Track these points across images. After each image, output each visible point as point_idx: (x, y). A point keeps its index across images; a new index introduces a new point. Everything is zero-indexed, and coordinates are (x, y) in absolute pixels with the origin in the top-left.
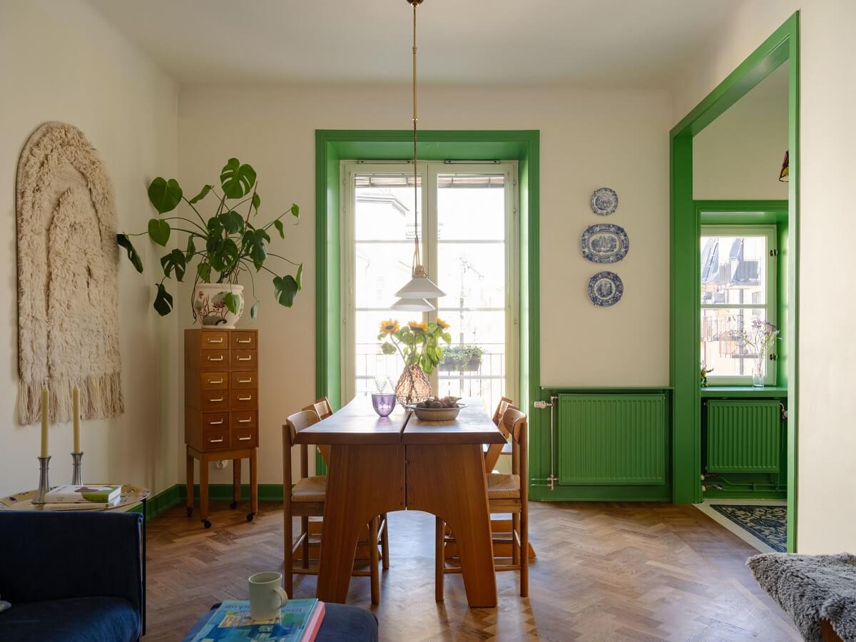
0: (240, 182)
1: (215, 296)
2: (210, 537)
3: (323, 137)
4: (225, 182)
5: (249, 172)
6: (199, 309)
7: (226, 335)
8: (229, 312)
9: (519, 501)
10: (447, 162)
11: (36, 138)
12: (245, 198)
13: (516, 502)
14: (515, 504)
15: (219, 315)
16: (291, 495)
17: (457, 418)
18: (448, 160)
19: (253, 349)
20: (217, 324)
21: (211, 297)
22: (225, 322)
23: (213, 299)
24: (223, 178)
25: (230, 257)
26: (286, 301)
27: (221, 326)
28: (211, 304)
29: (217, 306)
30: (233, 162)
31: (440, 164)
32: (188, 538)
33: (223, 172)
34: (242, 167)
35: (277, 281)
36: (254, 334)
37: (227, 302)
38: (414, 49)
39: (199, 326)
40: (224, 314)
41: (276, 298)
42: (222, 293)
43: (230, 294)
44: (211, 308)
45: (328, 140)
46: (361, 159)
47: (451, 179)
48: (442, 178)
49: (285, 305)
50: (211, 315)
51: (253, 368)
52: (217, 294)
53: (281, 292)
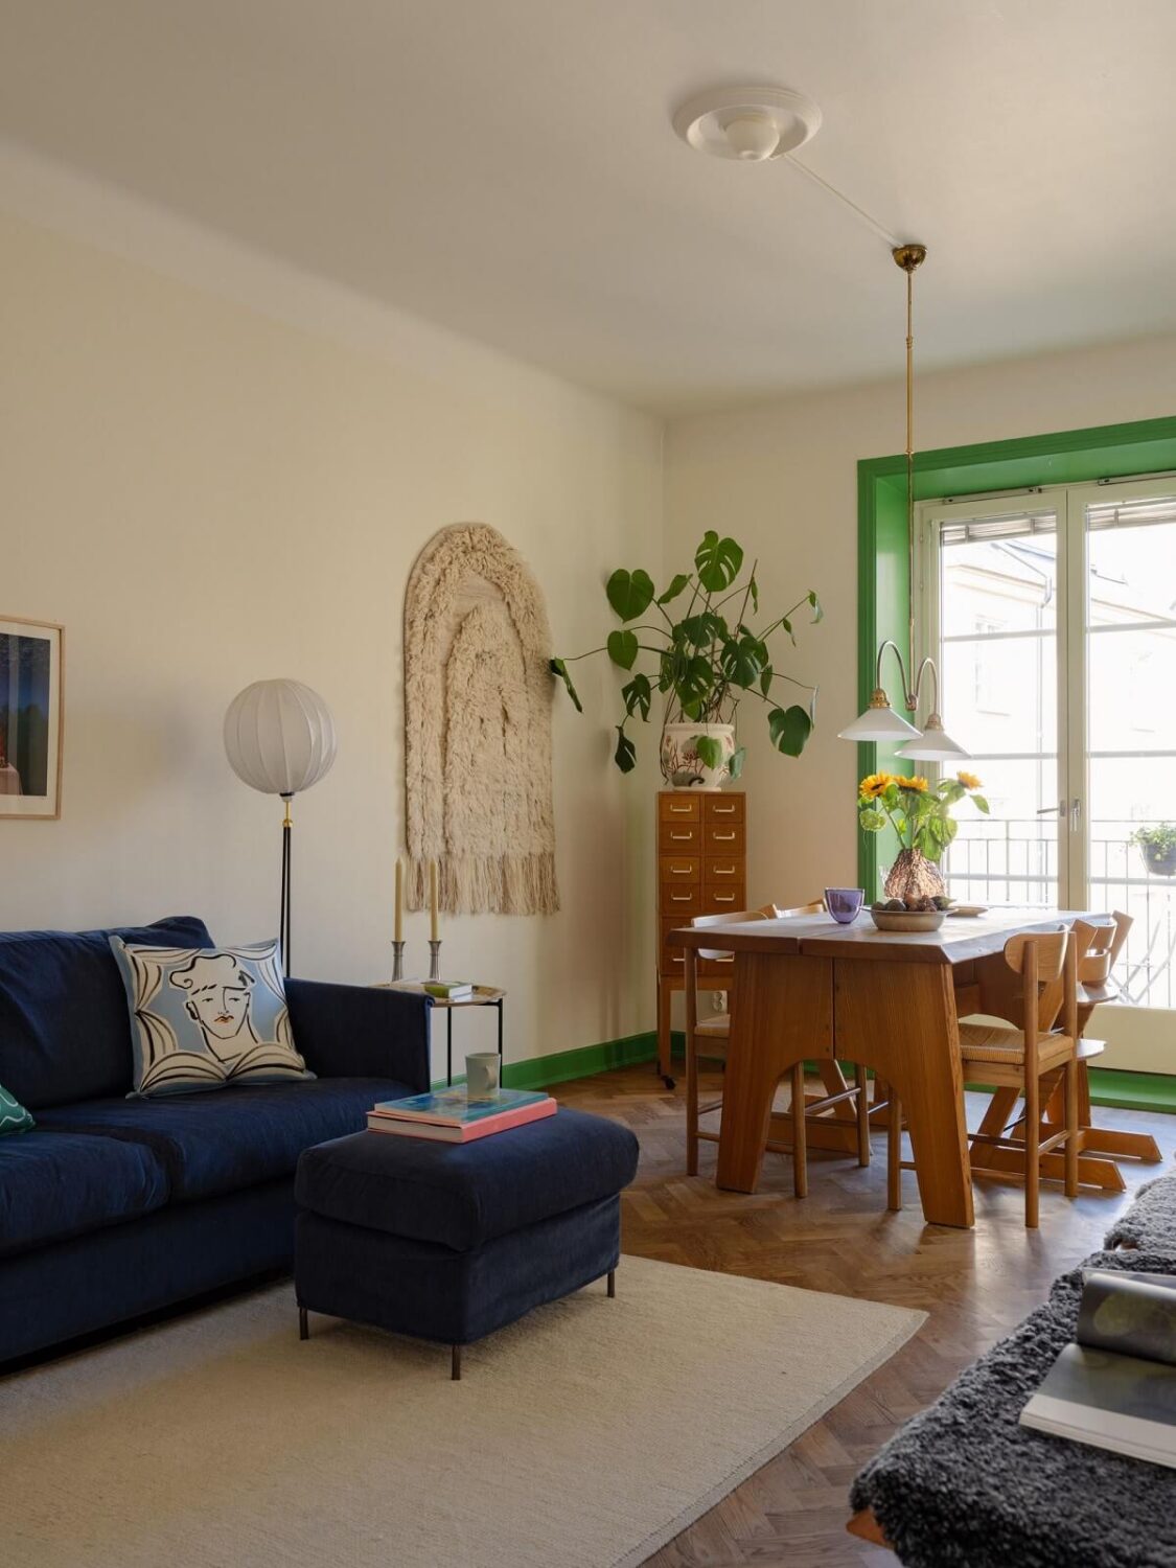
0: (723, 566)
1: (687, 742)
3: (870, 471)
4: (701, 569)
5: (732, 550)
6: (667, 761)
7: (697, 801)
8: (706, 767)
9: (1023, 1068)
10: (1103, 481)
11: (429, 551)
12: (729, 590)
13: (1018, 1070)
14: (1015, 1073)
15: (692, 770)
16: (696, 1024)
18: (1105, 478)
19: (738, 821)
20: (690, 784)
21: (681, 743)
22: (702, 781)
23: (682, 747)
24: (698, 562)
25: (701, 680)
26: (792, 746)
27: (696, 787)
28: (680, 754)
29: (689, 757)
30: (711, 536)
31: (1091, 488)
33: (698, 552)
34: (722, 541)
35: (776, 716)
36: (738, 799)
37: (703, 750)
38: (909, 340)
39: (670, 788)
40: (698, 769)
41: (774, 741)
42: (695, 737)
43: (705, 738)
44: (681, 761)
45: (878, 476)
46: (949, 496)
49: (789, 754)
50: (681, 770)
51: (738, 851)
52: (688, 738)
53: (783, 732)
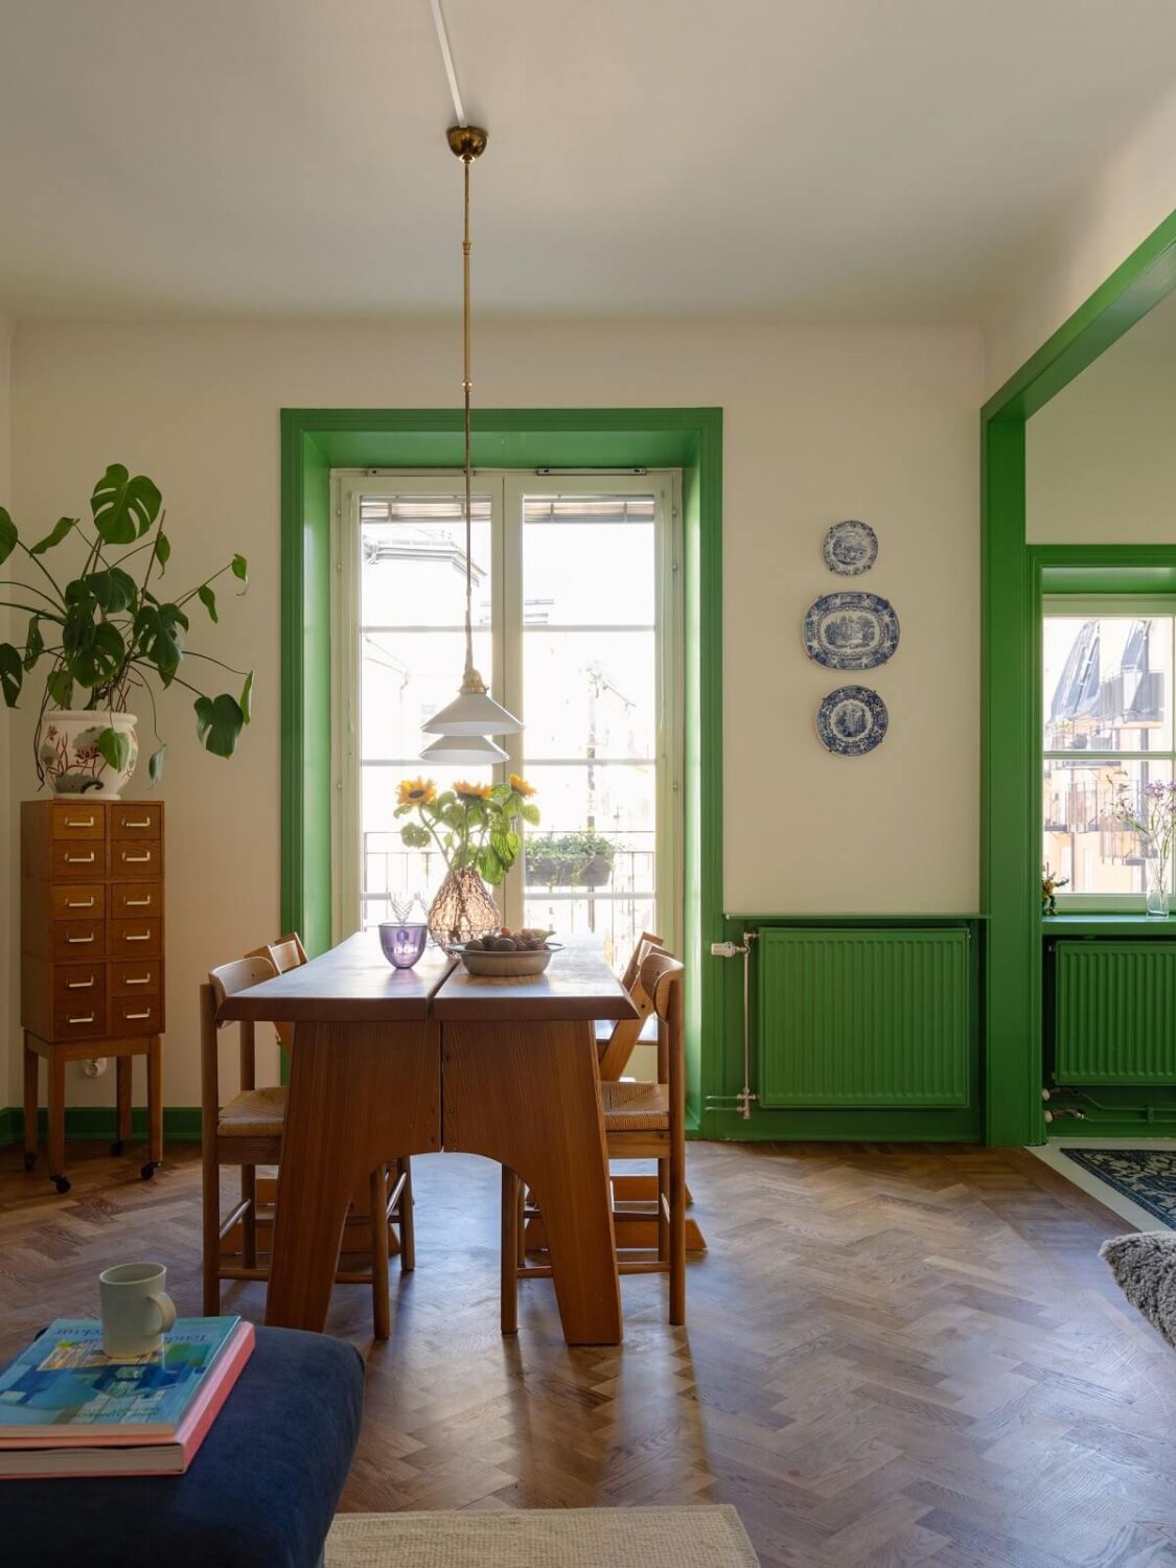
0: (131, 511)
1: (80, 735)
2: (66, 1210)
3: (295, 423)
4: (98, 513)
5: (146, 493)
6: (49, 760)
7: (101, 811)
8: (108, 766)
9: (667, 1134)
10: (542, 471)
12: (138, 542)
13: (662, 1137)
14: (658, 1140)
15: (88, 772)
16: (218, 1123)
17: (546, 972)
18: (544, 468)
19: (154, 839)
20: (83, 790)
21: (73, 737)
22: (100, 786)
23: (76, 742)
24: (96, 503)
25: (110, 658)
26: (221, 744)
27: (91, 794)
28: (72, 752)
29: (83, 755)
30: (116, 472)
31: (529, 477)
32: (24, 1211)
33: (96, 490)
34: (134, 479)
35: (202, 705)
36: (156, 809)
37: (104, 746)
38: (466, 245)
39: (48, 793)
40: (97, 770)
41: (201, 738)
42: (93, 729)
43: (109, 731)
44: (73, 759)
45: (306, 430)
46: (373, 467)
47: (550, 504)
48: (532, 505)
49: (219, 753)
50: (72, 772)
51: (154, 876)
52: (83, 731)
53: (211, 726)
